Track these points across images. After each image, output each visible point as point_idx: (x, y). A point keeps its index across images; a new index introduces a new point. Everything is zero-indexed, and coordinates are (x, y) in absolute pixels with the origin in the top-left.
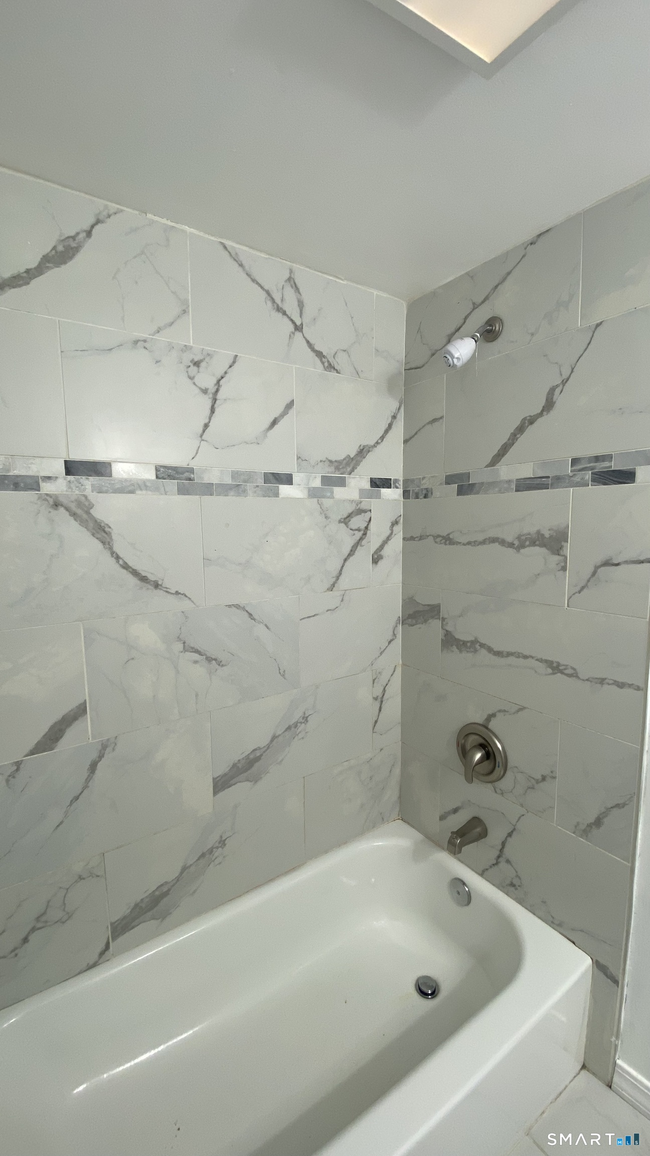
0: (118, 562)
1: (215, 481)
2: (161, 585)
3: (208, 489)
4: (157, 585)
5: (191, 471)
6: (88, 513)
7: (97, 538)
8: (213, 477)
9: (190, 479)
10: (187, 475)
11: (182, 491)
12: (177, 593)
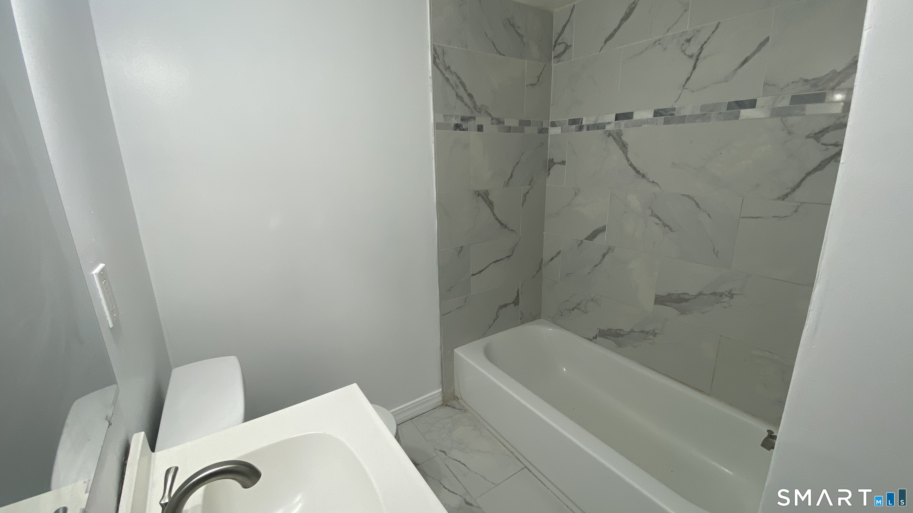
0: (628, 162)
1: (688, 113)
2: (646, 177)
3: (683, 119)
4: (643, 176)
5: (674, 109)
6: (620, 138)
7: (622, 150)
8: (687, 112)
9: (672, 115)
10: (671, 112)
11: (666, 122)
12: (653, 182)
